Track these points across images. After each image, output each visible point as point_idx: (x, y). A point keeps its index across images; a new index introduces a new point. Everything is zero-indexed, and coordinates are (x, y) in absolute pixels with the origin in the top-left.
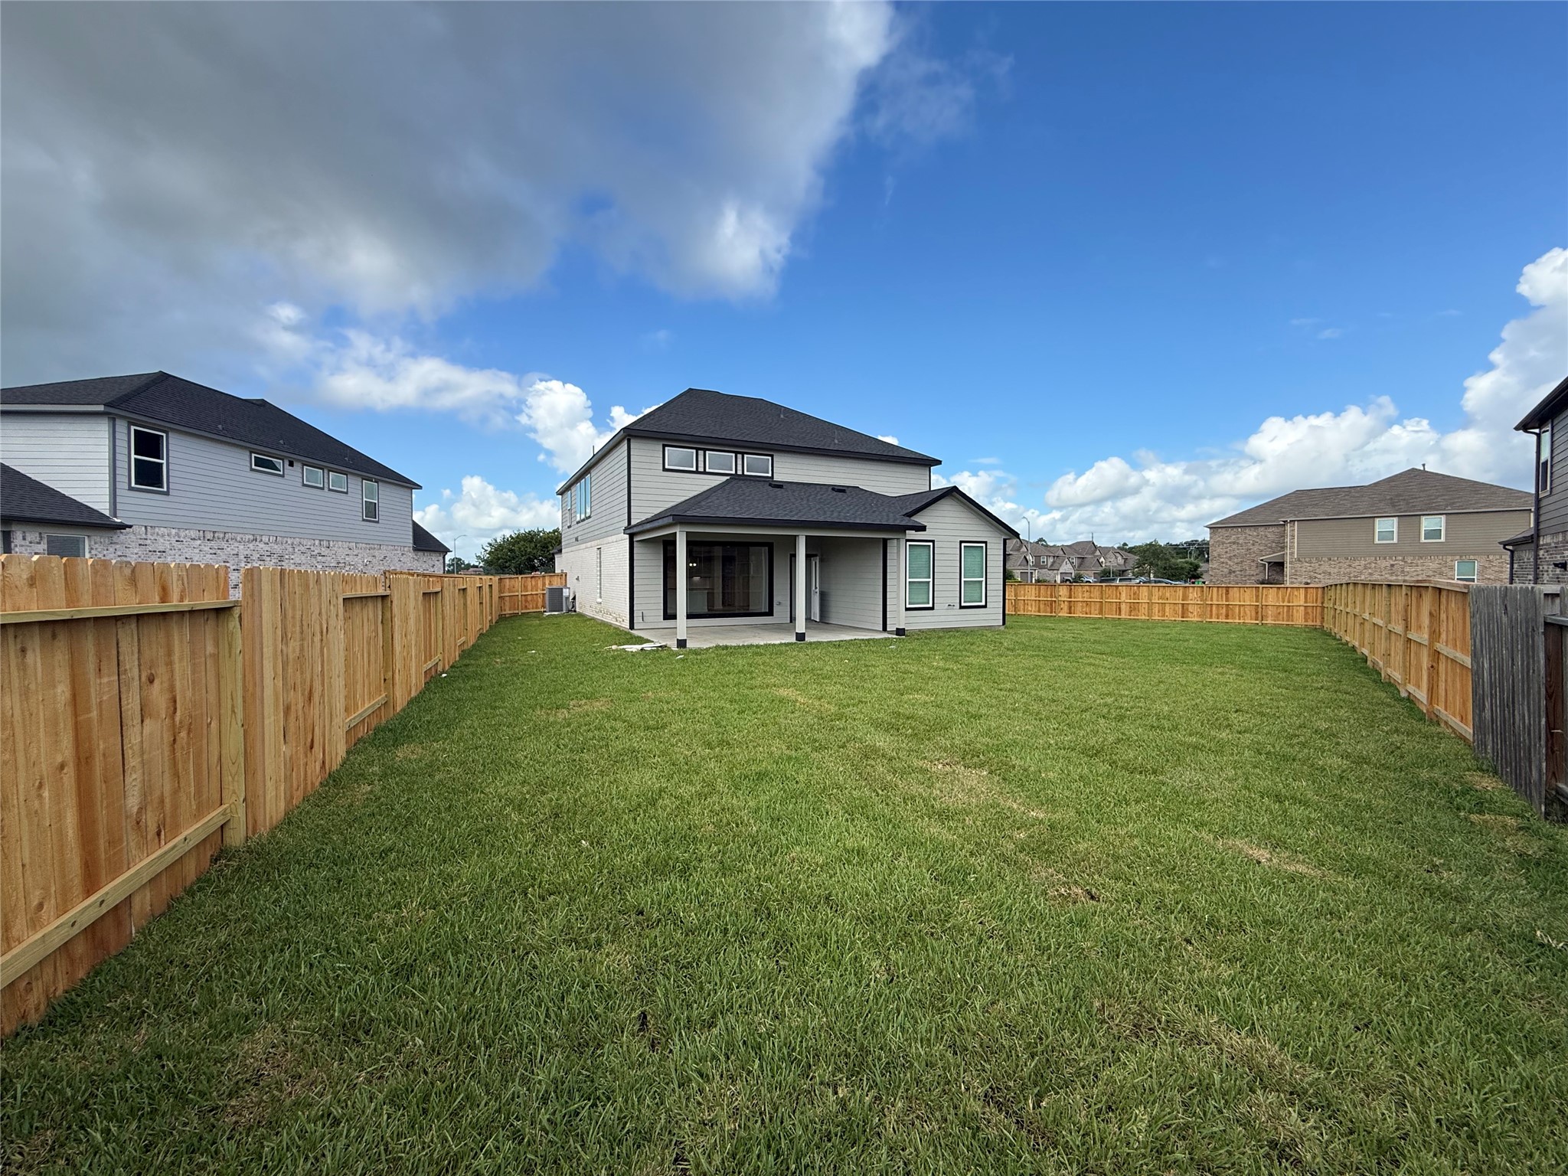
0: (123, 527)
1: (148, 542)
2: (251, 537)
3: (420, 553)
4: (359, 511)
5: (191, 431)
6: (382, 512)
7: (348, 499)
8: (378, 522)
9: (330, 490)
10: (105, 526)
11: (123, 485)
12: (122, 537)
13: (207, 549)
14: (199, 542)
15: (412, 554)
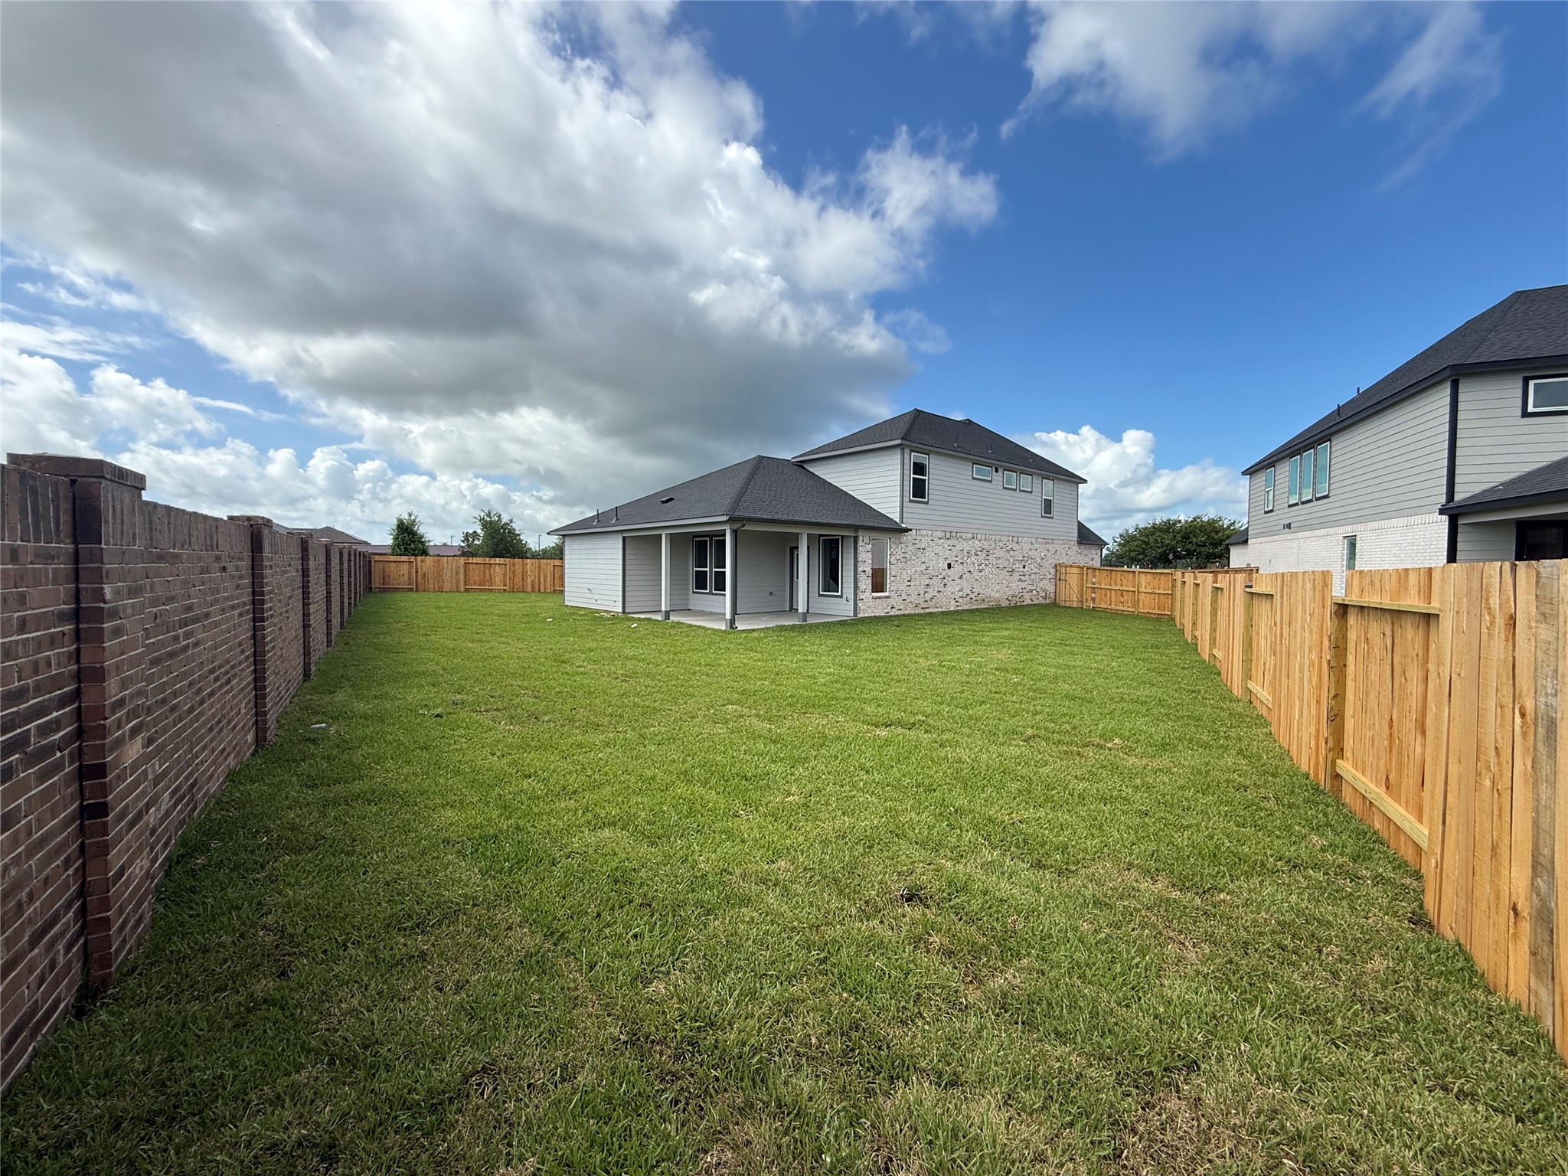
0: (908, 530)
1: (917, 542)
2: (971, 536)
3: (1083, 547)
4: (1039, 508)
5: (940, 450)
6: (1055, 508)
7: (1033, 497)
8: (1052, 518)
9: (1021, 491)
10: (897, 530)
11: (906, 499)
12: (907, 538)
13: (946, 546)
14: (942, 541)
15: (1076, 548)
